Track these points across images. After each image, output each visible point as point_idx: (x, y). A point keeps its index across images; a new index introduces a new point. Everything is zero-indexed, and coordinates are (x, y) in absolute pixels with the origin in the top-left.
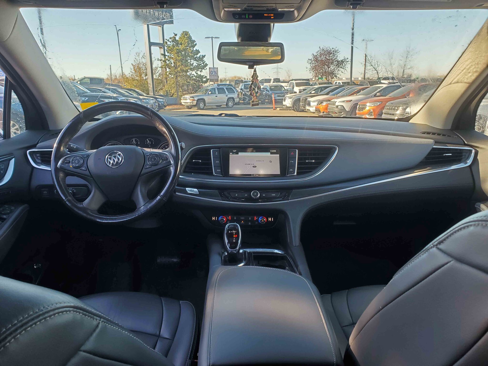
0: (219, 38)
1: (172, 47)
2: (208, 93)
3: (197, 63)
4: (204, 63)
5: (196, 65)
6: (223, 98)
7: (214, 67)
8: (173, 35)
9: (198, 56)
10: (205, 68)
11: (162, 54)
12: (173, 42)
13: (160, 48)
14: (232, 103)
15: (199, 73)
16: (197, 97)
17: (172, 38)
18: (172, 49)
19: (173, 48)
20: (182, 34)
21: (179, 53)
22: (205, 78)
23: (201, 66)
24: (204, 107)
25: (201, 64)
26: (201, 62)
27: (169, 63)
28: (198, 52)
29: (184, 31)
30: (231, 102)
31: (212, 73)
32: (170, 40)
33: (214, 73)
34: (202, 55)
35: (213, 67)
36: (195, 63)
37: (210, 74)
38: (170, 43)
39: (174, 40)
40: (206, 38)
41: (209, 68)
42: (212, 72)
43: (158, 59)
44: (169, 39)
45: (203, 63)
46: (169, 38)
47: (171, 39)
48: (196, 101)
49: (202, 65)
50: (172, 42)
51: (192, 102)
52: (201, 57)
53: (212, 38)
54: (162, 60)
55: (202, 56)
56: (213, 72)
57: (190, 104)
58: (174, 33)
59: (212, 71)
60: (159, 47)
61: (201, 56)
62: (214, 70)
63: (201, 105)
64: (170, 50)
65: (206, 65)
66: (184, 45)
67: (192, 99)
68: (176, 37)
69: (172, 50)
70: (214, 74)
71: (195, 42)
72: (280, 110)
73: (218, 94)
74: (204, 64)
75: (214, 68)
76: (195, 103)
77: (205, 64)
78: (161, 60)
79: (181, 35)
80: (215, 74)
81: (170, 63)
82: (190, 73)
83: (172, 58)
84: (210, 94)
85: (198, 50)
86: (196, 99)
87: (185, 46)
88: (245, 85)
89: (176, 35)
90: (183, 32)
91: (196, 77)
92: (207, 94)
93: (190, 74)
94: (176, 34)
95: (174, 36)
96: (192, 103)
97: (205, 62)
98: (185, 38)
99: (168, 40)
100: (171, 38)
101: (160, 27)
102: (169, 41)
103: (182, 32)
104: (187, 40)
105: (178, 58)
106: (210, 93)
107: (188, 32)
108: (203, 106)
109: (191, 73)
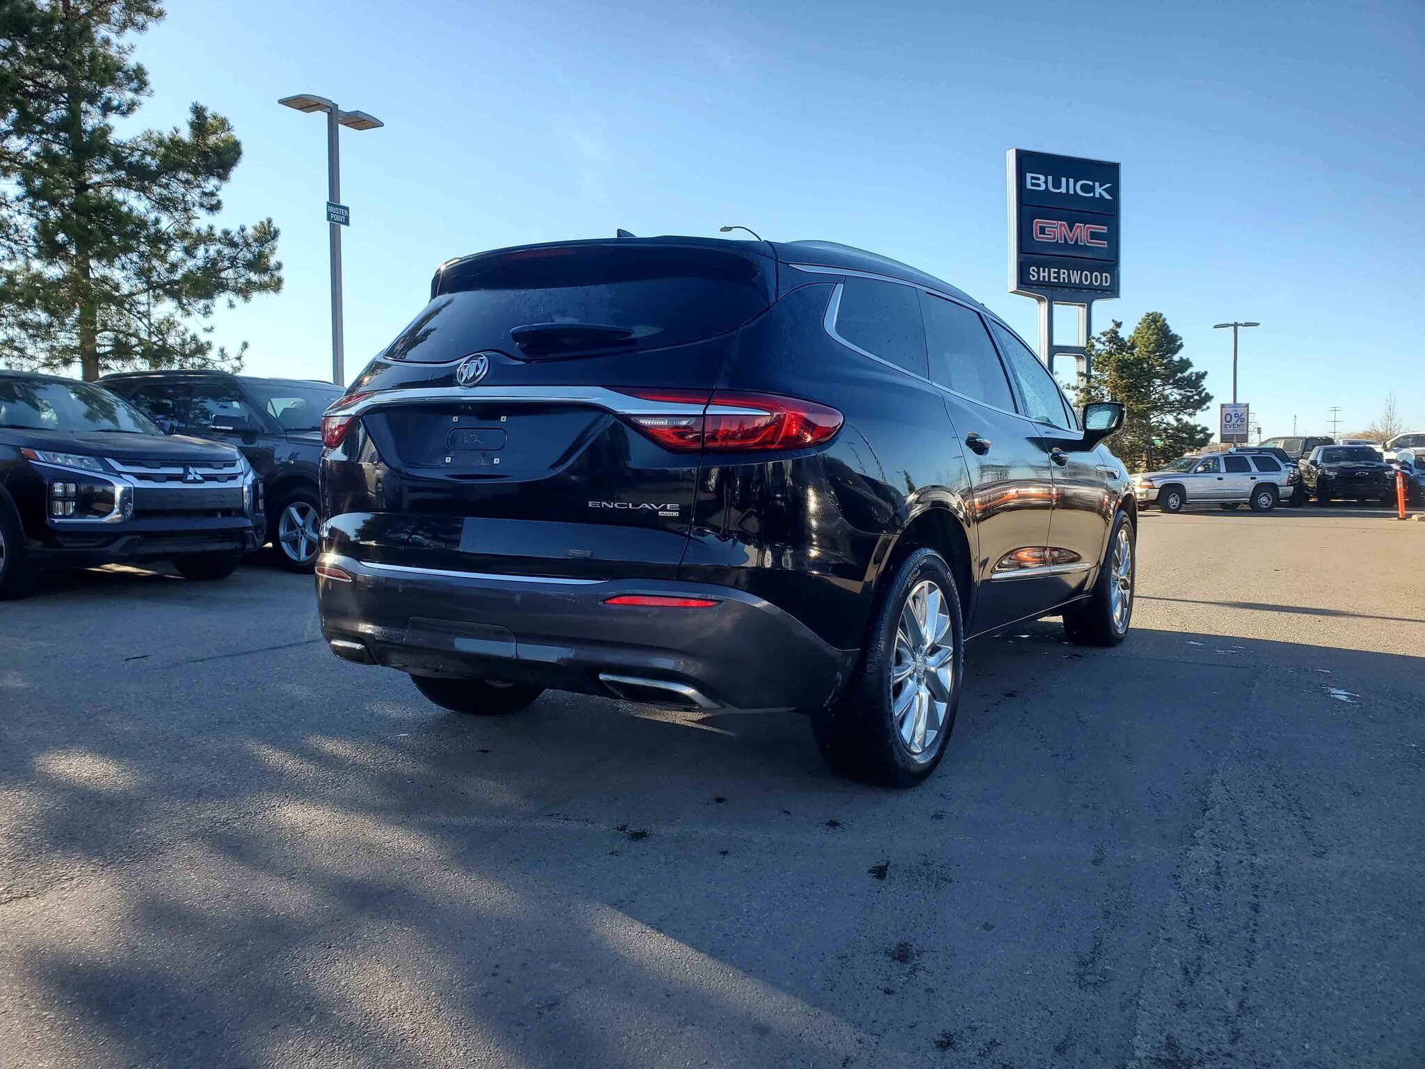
0: (1257, 324)
1: (1106, 355)
2: (1194, 469)
3: (1180, 394)
4: (1201, 393)
5: (1179, 397)
6: (1242, 483)
7: (1238, 402)
8: (1112, 326)
9: (1186, 374)
10: (1205, 407)
11: (1081, 374)
12: (1110, 343)
13: (1078, 358)
14: (1269, 499)
15: (1185, 418)
16: (1163, 481)
17: (1108, 333)
18: (1106, 361)
19: (1109, 358)
20: (1144, 320)
21: (1125, 370)
22: (1201, 432)
23: (1192, 400)
24: (1180, 507)
25: (1193, 395)
26: (1193, 390)
27: (1097, 394)
28: (1186, 364)
29: (1150, 312)
30: (1265, 495)
31: (1228, 419)
32: (1104, 339)
33: (1234, 420)
34: (1198, 371)
35: (1232, 402)
36: (1174, 394)
37: (1224, 423)
38: (1102, 345)
39: (1114, 337)
40: (1215, 327)
41: (1222, 405)
42: (1228, 416)
43: (1068, 385)
44: (1099, 336)
45: (1199, 394)
46: (1101, 334)
47: (1105, 336)
48: (1158, 490)
49: (1196, 397)
50: (1107, 343)
51: (1147, 493)
52: (1193, 378)
53: (1236, 325)
54: (1078, 388)
55: (1197, 374)
56: (1233, 416)
57: (1142, 497)
58: (1113, 320)
59: (1230, 414)
60: (1075, 356)
61: (1194, 374)
62: (1236, 411)
63: (1171, 500)
64: (1101, 363)
65: (1209, 398)
66: (1145, 350)
67: (1148, 484)
68: (1118, 330)
69: (1105, 363)
70: (1236, 422)
71: (1180, 339)
72: (1418, 520)
73: (1227, 472)
74: (1200, 397)
75: (1235, 405)
76: (1154, 494)
77: (1203, 394)
78: (1074, 389)
79: (1140, 324)
80: (1239, 422)
81: (1099, 394)
82: (1160, 420)
83: (1105, 382)
84: (1201, 472)
85: (1188, 359)
86: (1158, 484)
87: (1147, 352)
88: (1325, 450)
89: (1119, 325)
90: (1148, 315)
91: (1176, 429)
92: (1192, 471)
93: (1157, 422)
94: (1119, 321)
95: (1115, 327)
96: (1145, 495)
97: (1204, 389)
98: (1150, 332)
99: (1099, 338)
100: (1104, 334)
101: (1081, 309)
102: (1100, 342)
103: (1143, 316)
104: (1155, 336)
105: (1119, 381)
106: (1200, 469)
107: (1161, 315)
108: (1178, 503)
109: (1163, 420)
